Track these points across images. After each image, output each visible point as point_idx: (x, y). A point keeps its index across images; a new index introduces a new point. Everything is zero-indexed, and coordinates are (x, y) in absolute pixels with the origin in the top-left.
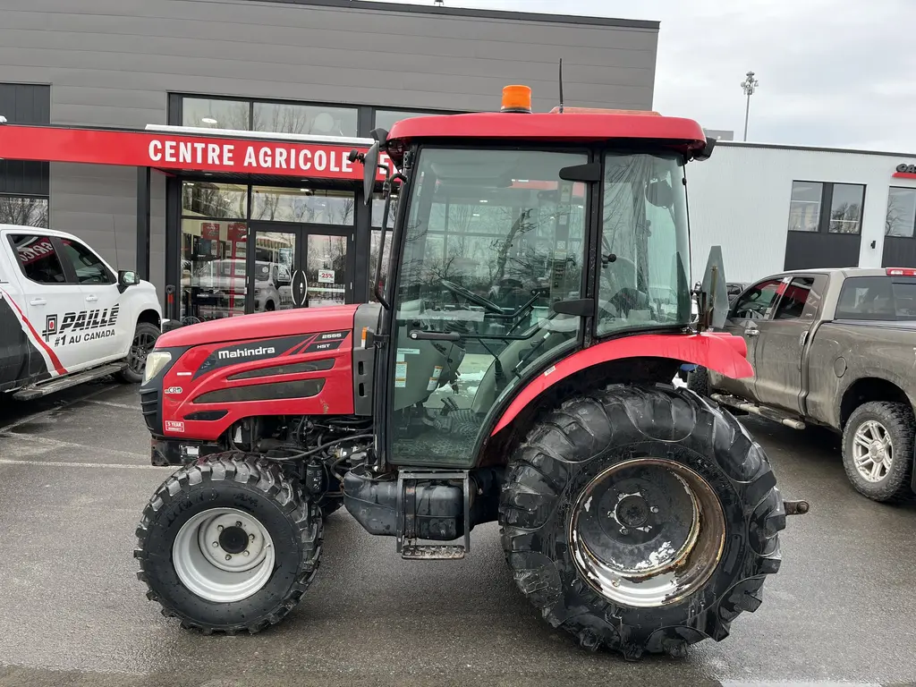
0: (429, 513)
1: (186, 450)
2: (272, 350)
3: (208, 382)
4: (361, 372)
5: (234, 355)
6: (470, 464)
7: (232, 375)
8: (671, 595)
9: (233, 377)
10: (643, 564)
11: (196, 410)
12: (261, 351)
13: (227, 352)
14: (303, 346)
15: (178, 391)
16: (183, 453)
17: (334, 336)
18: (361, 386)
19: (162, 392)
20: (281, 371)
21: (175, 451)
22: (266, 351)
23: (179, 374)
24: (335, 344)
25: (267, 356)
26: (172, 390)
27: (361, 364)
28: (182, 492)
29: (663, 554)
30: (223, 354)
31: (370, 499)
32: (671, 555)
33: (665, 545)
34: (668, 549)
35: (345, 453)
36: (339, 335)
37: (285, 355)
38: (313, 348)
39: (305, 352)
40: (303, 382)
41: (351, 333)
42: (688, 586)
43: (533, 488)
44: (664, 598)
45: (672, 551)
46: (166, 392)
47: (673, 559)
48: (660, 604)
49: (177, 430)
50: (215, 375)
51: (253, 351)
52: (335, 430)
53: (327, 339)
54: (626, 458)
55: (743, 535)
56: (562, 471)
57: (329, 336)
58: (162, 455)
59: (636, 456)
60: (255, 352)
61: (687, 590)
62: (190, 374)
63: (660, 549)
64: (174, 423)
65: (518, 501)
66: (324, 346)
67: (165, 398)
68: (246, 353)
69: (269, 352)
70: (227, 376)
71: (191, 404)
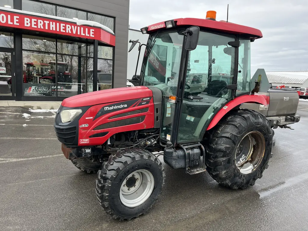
0: (194, 158)
1: (85, 151)
2: (126, 106)
3: (100, 121)
4: (157, 112)
5: (111, 108)
6: (200, 140)
7: (111, 117)
8: (253, 169)
9: (111, 118)
10: (239, 162)
11: (95, 133)
12: (122, 106)
13: (108, 107)
14: (137, 103)
15: (86, 126)
16: (84, 152)
17: (147, 99)
18: (157, 117)
19: (78, 127)
20: (129, 114)
21: (80, 152)
22: (124, 106)
23: (86, 118)
24: (148, 102)
25: (124, 108)
26: (83, 126)
27: (157, 109)
28: (125, 167)
29: (243, 158)
30: (106, 108)
31: (176, 157)
32: (245, 158)
33: (243, 155)
34: (244, 156)
35: (150, 142)
36: (149, 99)
37: (130, 108)
38: (140, 104)
39: (138, 106)
40: (136, 118)
41: (152, 98)
42: (256, 165)
43: (229, 145)
44: (251, 170)
45: (245, 157)
46: (81, 127)
47: (246, 159)
48: (251, 172)
49: (86, 142)
50: (103, 118)
51: (118, 106)
52: (147, 134)
53: (145, 100)
54: (249, 132)
55: (269, 149)
56: (236, 138)
57: (146, 99)
58: (74, 155)
59: (251, 131)
60: (119, 107)
61: (256, 166)
62: (92, 118)
63: (242, 157)
64: (84, 140)
65: (225, 149)
66: (144, 103)
67: (79, 129)
68: (116, 107)
69: (125, 106)
70: (109, 118)
71: (93, 131)
